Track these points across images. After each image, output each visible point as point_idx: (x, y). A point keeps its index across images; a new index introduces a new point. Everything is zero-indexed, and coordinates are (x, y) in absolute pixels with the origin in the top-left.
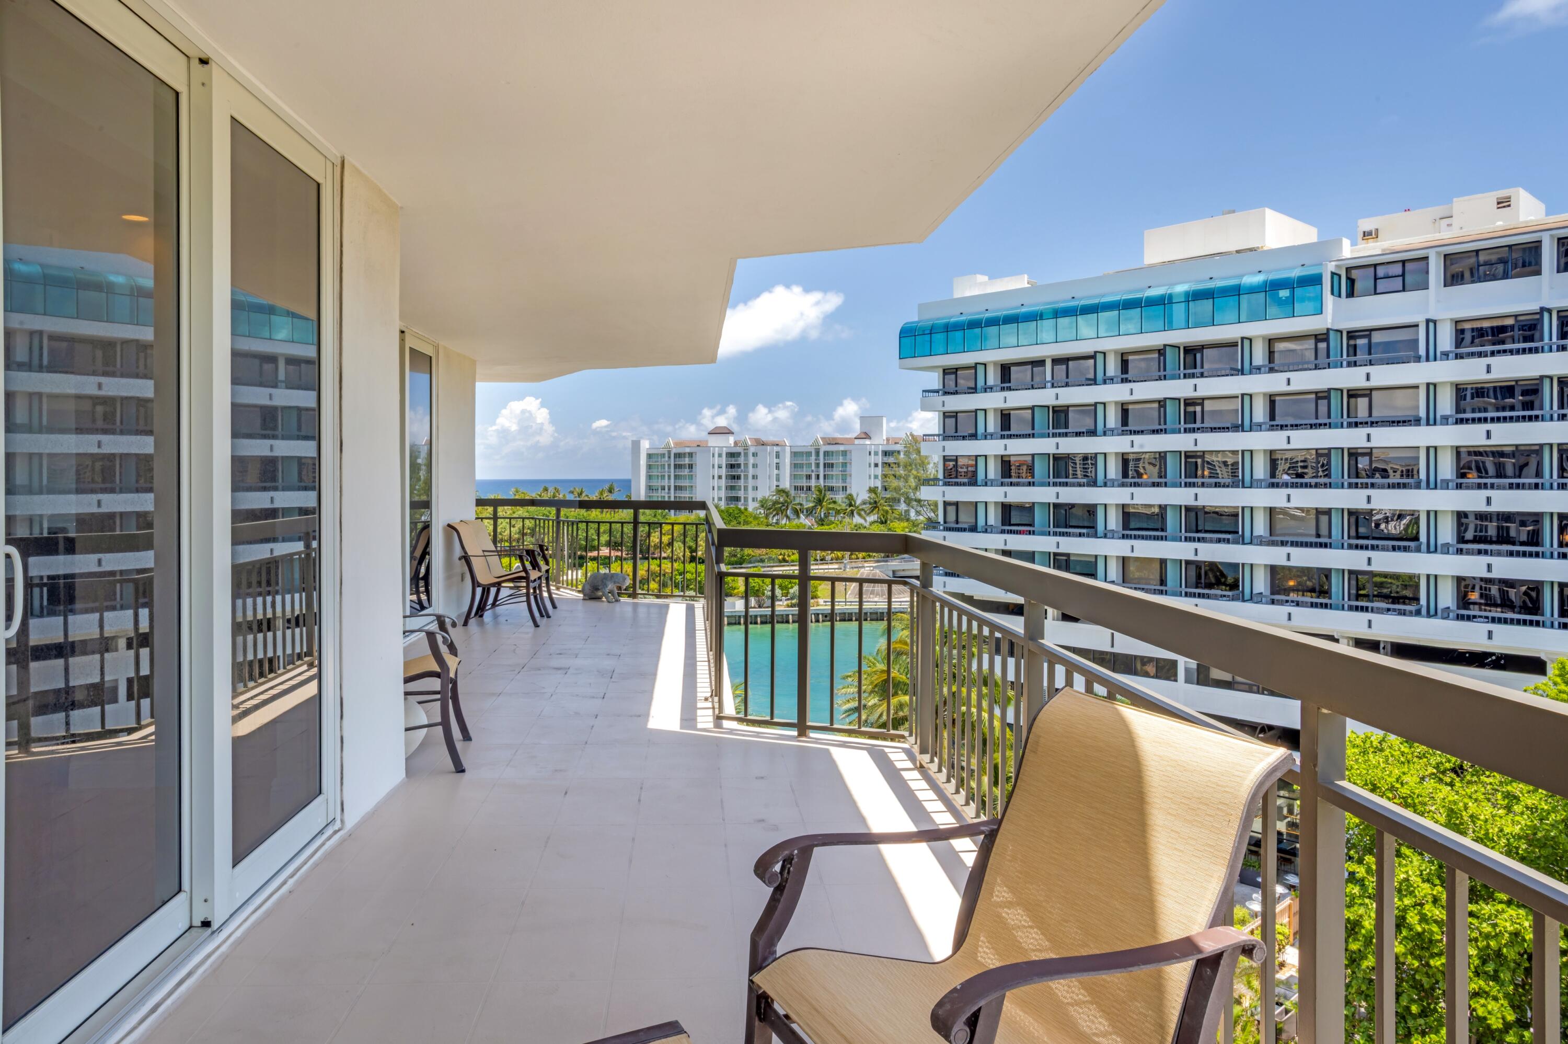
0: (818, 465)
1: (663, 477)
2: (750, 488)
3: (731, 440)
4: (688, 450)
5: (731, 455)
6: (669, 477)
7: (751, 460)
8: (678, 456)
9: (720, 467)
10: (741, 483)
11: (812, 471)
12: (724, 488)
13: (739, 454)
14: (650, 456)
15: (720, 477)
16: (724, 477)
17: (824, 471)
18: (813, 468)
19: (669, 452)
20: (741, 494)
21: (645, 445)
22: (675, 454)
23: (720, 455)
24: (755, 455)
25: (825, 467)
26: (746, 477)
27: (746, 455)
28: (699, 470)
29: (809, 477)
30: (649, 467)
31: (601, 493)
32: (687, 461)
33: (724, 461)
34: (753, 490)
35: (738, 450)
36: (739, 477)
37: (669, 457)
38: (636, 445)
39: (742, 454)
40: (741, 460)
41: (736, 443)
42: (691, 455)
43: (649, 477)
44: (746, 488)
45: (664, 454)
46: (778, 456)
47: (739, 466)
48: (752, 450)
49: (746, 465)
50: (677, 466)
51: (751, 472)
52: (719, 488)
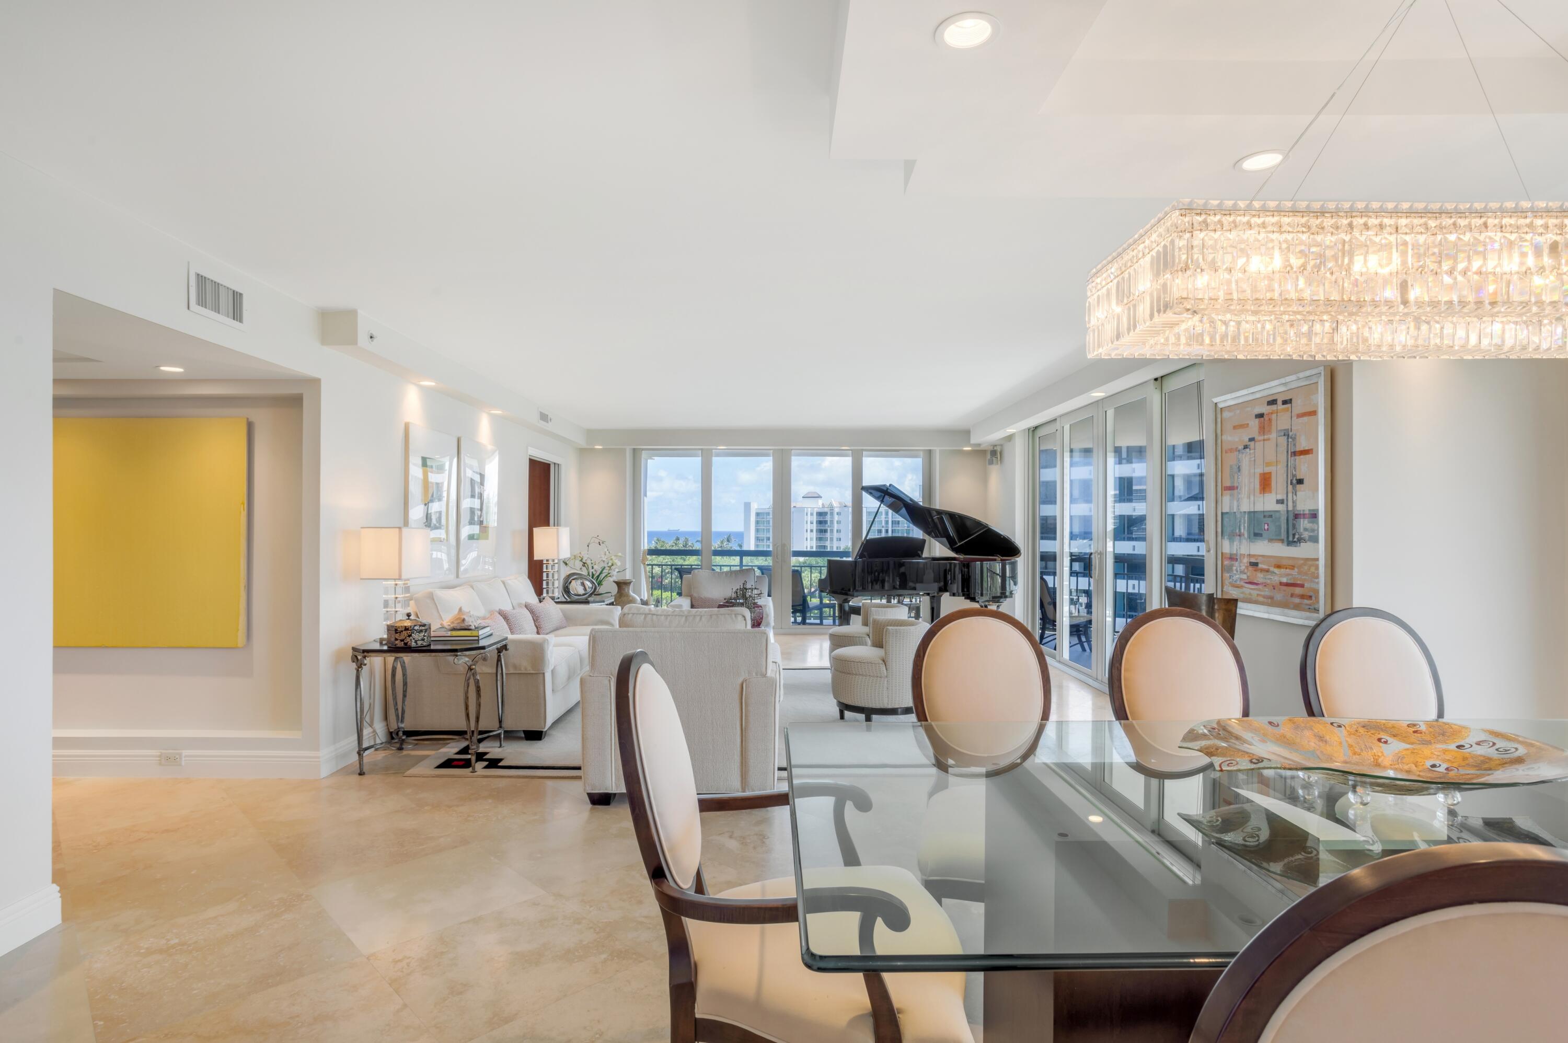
0: (887, 522)
2: (835, 539)
3: (820, 502)
7: (836, 518)
9: (812, 523)
11: (883, 527)
12: (815, 539)
14: (758, 514)
15: (812, 531)
16: (815, 531)
17: (892, 527)
18: (883, 524)
21: (755, 507)
23: (812, 514)
24: (838, 514)
25: (892, 524)
26: (832, 531)
27: (832, 514)
30: (757, 522)
31: (722, 542)
33: (815, 519)
34: (837, 540)
35: (826, 510)
36: (826, 531)
41: (823, 506)
43: (757, 530)
47: (826, 522)
48: (836, 510)
49: (832, 522)
51: (836, 527)
52: (811, 539)
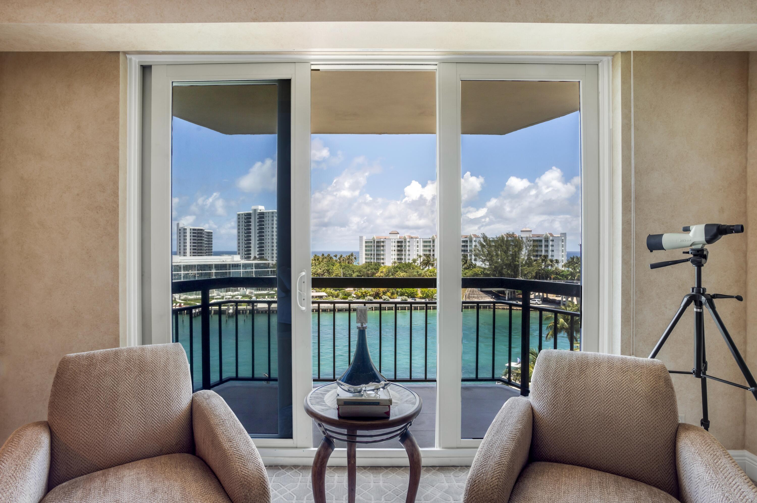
1: (371, 250)
4: (382, 240)
5: (398, 242)
6: (374, 250)
8: (378, 242)
10: (403, 253)
13: (402, 242)
19: (374, 241)
20: (403, 257)
22: (377, 242)
28: (386, 248)
29: (430, 251)
32: (382, 244)
37: (374, 243)
38: (361, 238)
39: (404, 242)
40: (403, 244)
42: (383, 242)
44: (405, 255)
45: (372, 242)
46: (418, 243)
50: (378, 246)
